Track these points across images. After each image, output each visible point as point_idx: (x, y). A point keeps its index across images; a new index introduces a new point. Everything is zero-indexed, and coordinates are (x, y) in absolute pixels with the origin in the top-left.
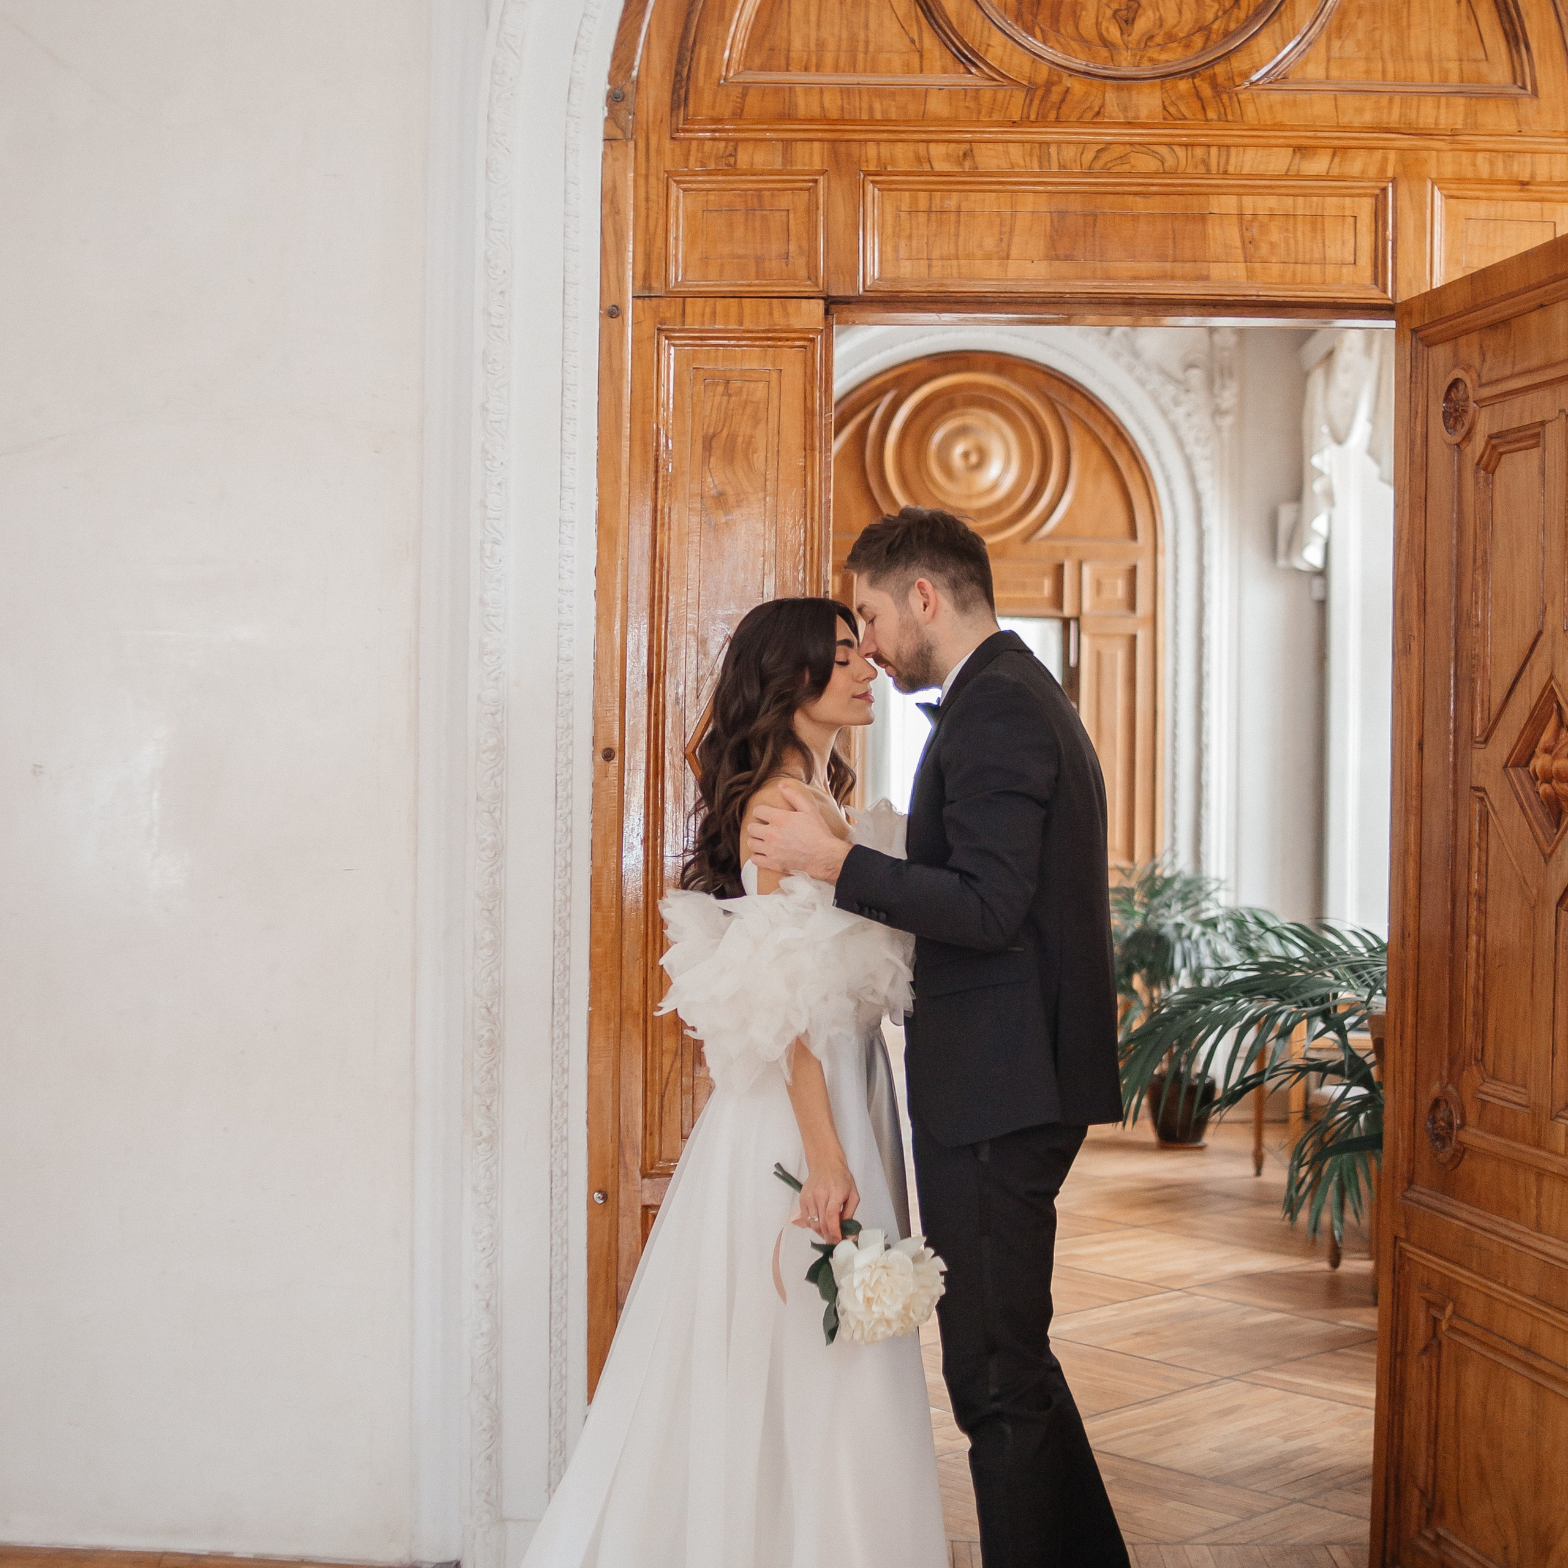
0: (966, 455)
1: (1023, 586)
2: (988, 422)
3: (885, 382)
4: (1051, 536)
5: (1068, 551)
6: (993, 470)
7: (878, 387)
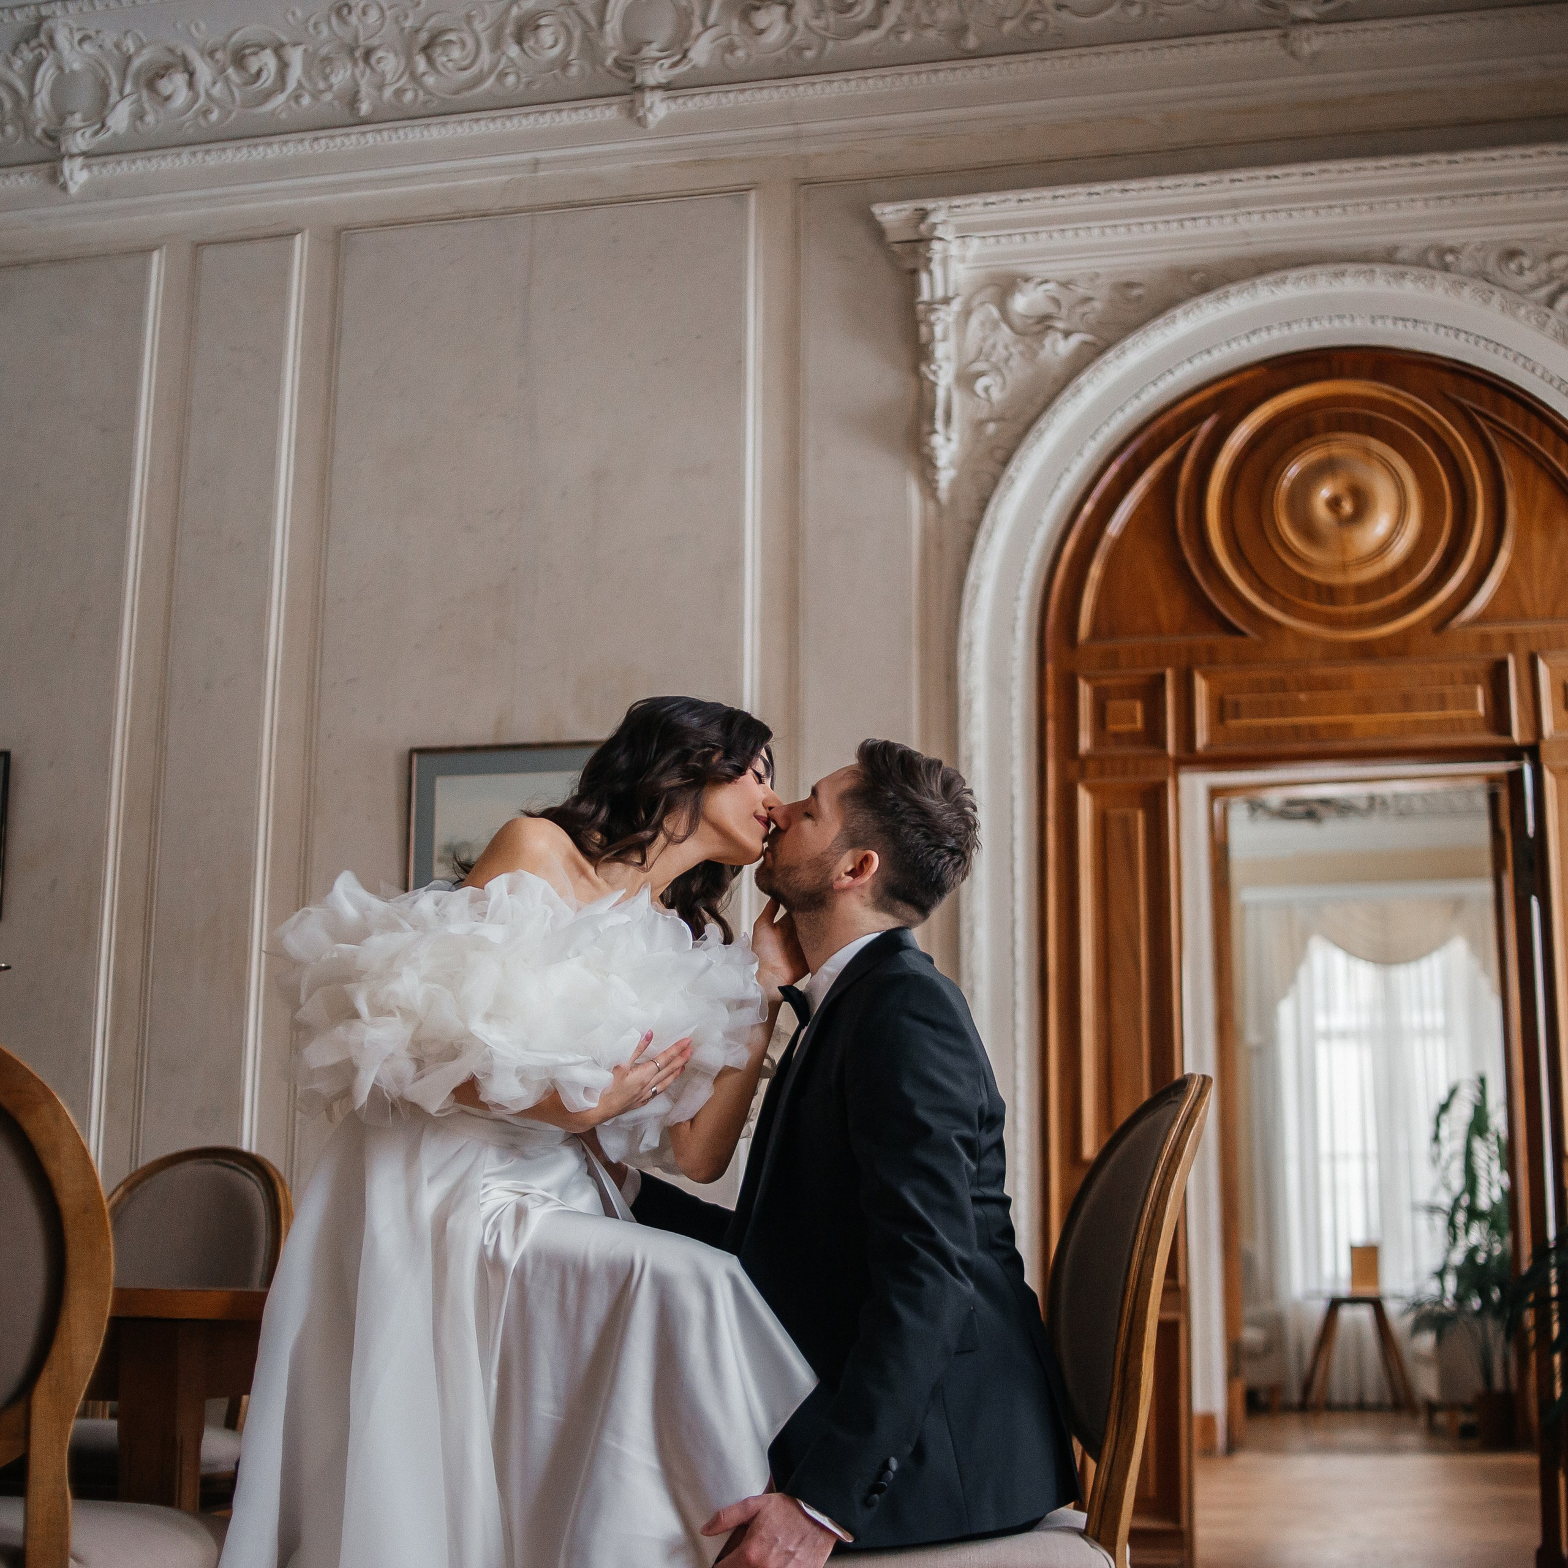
0: (1334, 503)
1: (1442, 702)
2: (1368, 452)
3: (1201, 405)
4: (1482, 618)
5: (1510, 640)
6: (1380, 525)
7: (1190, 412)
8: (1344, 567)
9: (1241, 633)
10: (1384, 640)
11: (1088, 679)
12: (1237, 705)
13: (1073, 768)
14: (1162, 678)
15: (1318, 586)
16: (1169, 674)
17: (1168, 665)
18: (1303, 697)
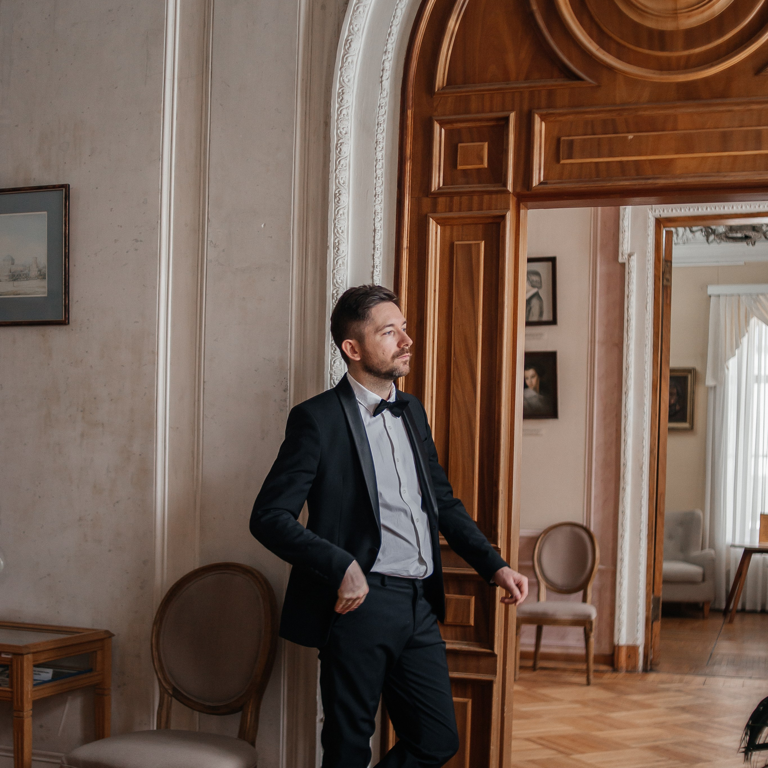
8: (675, 14)
9: (579, 78)
10: (706, 80)
11: (442, 124)
12: (571, 143)
13: (426, 202)
14: (506, 119)
15: (650, 32)
16: (512, 116)
17: (512, 110)
18: (631, 137)
